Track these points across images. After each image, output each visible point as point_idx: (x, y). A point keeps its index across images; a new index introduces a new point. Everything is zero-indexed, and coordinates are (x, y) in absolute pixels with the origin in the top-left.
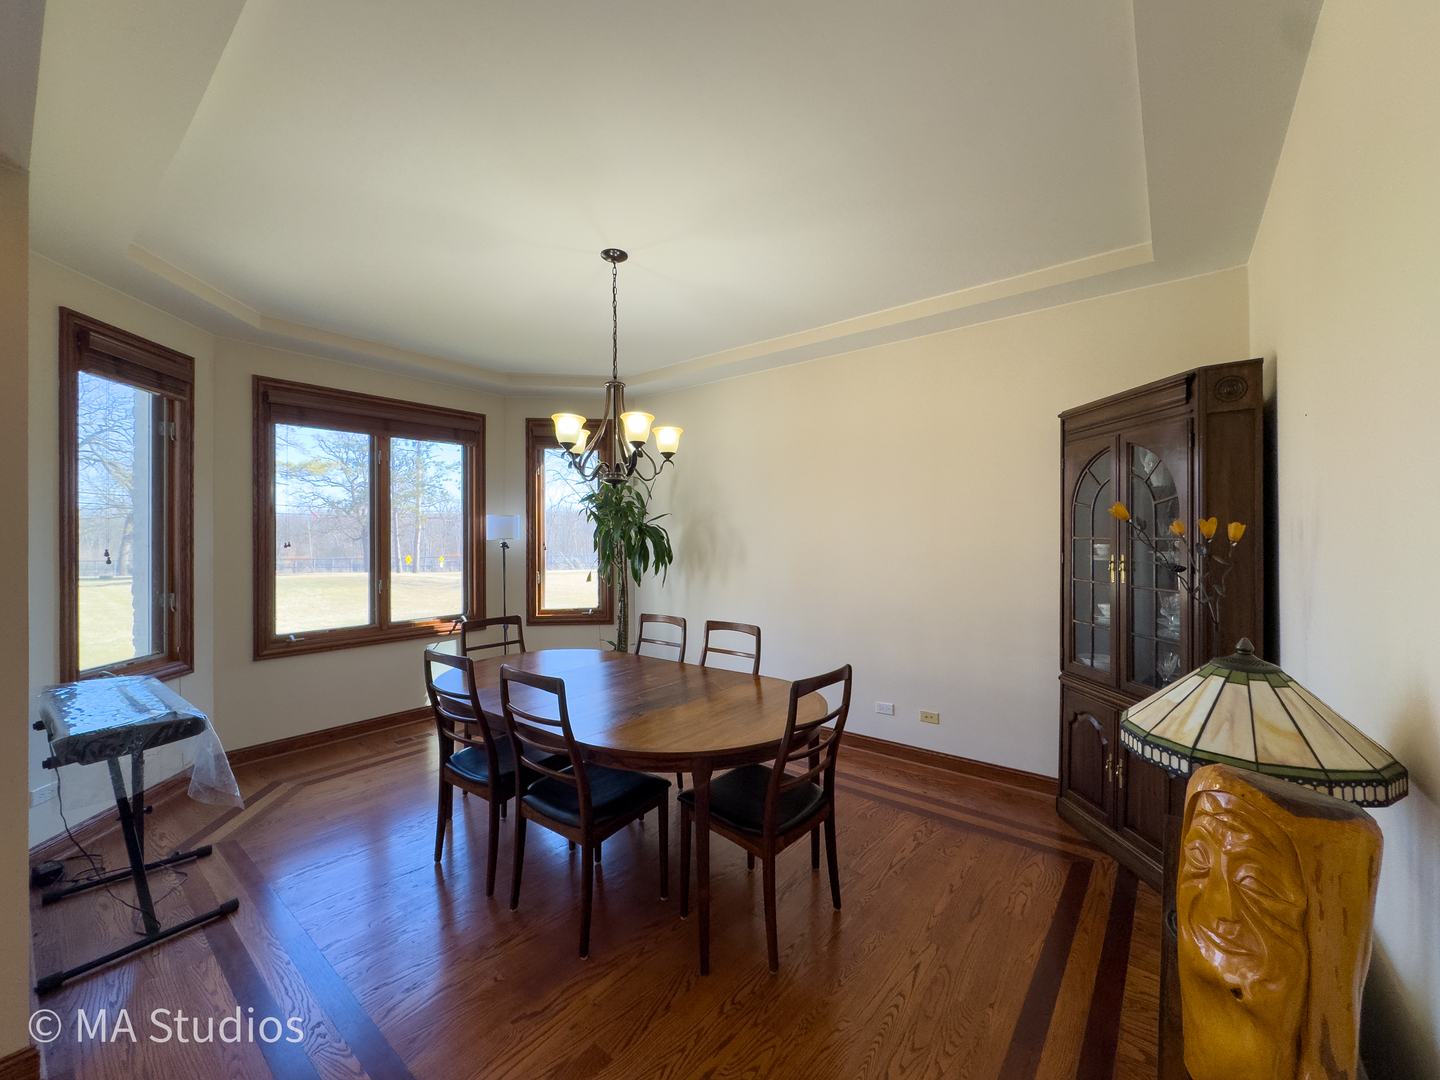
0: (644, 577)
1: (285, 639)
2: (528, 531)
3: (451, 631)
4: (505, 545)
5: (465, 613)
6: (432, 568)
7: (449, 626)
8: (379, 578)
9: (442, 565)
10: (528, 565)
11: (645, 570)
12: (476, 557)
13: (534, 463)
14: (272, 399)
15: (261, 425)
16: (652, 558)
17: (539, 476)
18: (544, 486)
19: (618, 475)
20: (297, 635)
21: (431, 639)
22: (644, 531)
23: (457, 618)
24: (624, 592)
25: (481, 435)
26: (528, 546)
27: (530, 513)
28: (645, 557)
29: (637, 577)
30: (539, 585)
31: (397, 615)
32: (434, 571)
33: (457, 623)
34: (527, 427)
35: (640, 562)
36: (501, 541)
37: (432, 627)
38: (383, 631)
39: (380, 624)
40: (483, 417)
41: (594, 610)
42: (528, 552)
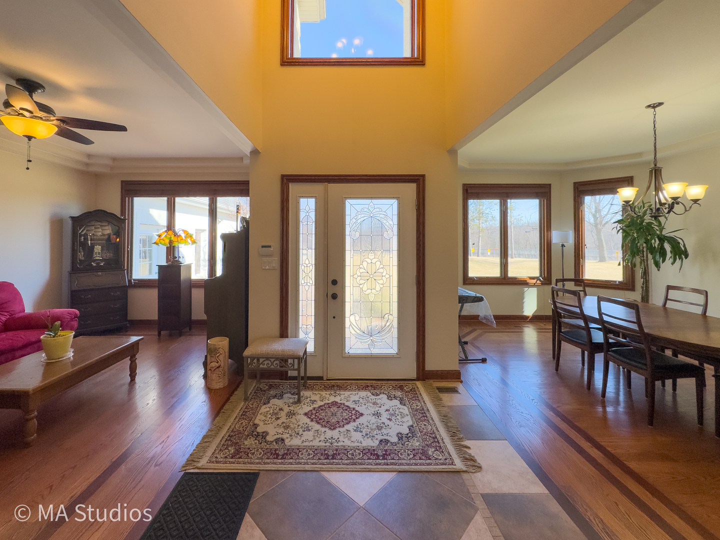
0: (662, 265)
1: (472, 279)
2: (575, 239)
3: (535, 284)
4: (563, 246)
5: (541, 275)
6: (484, 254)
7: (533, 281)
8: (504, 258)
9: (489, 254)
10: (575, 256)
11: (663, 261)
12: (546, 251)
13: (578, 204)
14: (469, 191)
15: (465, 201)
16: (669, 255)
17: (582, 211)
18: (584, 215)
19: (658, 213)
20: (476, 278)
21: (525, 286)
22: (662, 239)
23: (537, 278)
24: (646, 273)
25: (549, 194)
26: (575, 246)
27: (577, 229)
28: (663, 254)
29: (657, 265)
30: (582, 266)
31: (511, 274)
32: (485, 256)
33: (537, 280)
34: (574, 187)
35: (660, 257)
36: (561, 244)
37: (526, 281)
38: (504, 280)
39: (504, 277)
40: (550, 185)
41: (619, 282)
42: (575, 249)
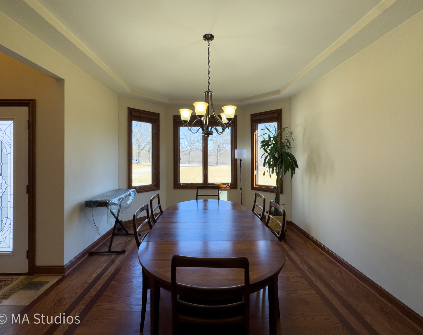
1: (180, 184)
2: (251, 155)
3: (225, 188)
4: (241, 160)
5: (231, 183)
7: (225, 186)
8: (204, 169)
10: (251, 168)
13: (253, 130)
17: (255, 135)
18: (257, 138)
20: (183, 183)
21: (219, 190)
25: (235, 123)
27: (252, 149)
30: (255, 175)
33: (227, 185)
34: (251, 117)
39: (206, 183)
41: (274, 187)
42: (251, 163)
